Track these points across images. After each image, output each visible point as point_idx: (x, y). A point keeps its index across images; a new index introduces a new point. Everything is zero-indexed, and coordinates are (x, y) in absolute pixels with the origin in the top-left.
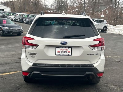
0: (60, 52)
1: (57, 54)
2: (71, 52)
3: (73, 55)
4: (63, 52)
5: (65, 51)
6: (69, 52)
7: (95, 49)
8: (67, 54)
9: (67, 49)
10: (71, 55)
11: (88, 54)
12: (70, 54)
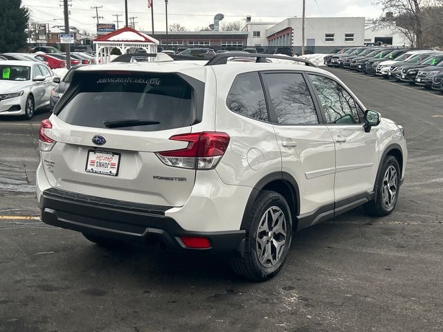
0: (95, 164)
1: (89, 168)
2: (116, 167)
3: (121, 176)
4: (101, 165)
5: (105, 162)
6: (113, 165)
7: (174, 165)
8: (108, 170)
9: (110, 156)
10: (117, 175)
11: (154, 177)
12: (114, 171)
